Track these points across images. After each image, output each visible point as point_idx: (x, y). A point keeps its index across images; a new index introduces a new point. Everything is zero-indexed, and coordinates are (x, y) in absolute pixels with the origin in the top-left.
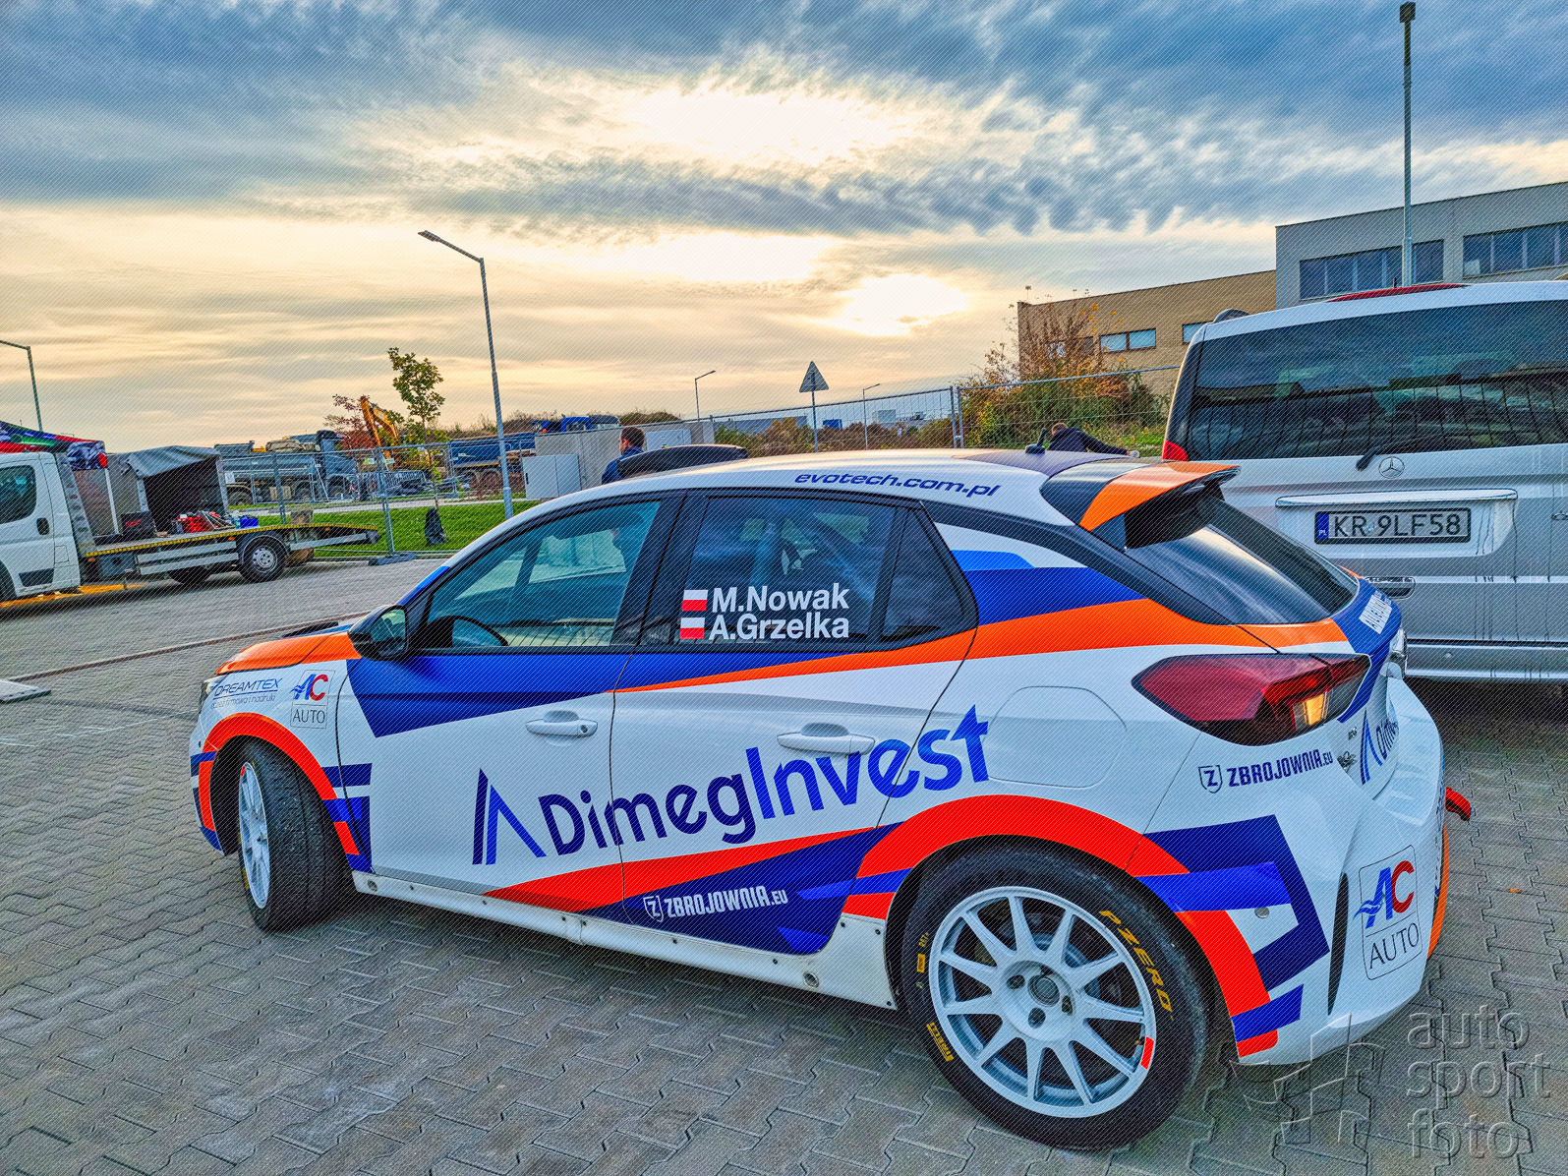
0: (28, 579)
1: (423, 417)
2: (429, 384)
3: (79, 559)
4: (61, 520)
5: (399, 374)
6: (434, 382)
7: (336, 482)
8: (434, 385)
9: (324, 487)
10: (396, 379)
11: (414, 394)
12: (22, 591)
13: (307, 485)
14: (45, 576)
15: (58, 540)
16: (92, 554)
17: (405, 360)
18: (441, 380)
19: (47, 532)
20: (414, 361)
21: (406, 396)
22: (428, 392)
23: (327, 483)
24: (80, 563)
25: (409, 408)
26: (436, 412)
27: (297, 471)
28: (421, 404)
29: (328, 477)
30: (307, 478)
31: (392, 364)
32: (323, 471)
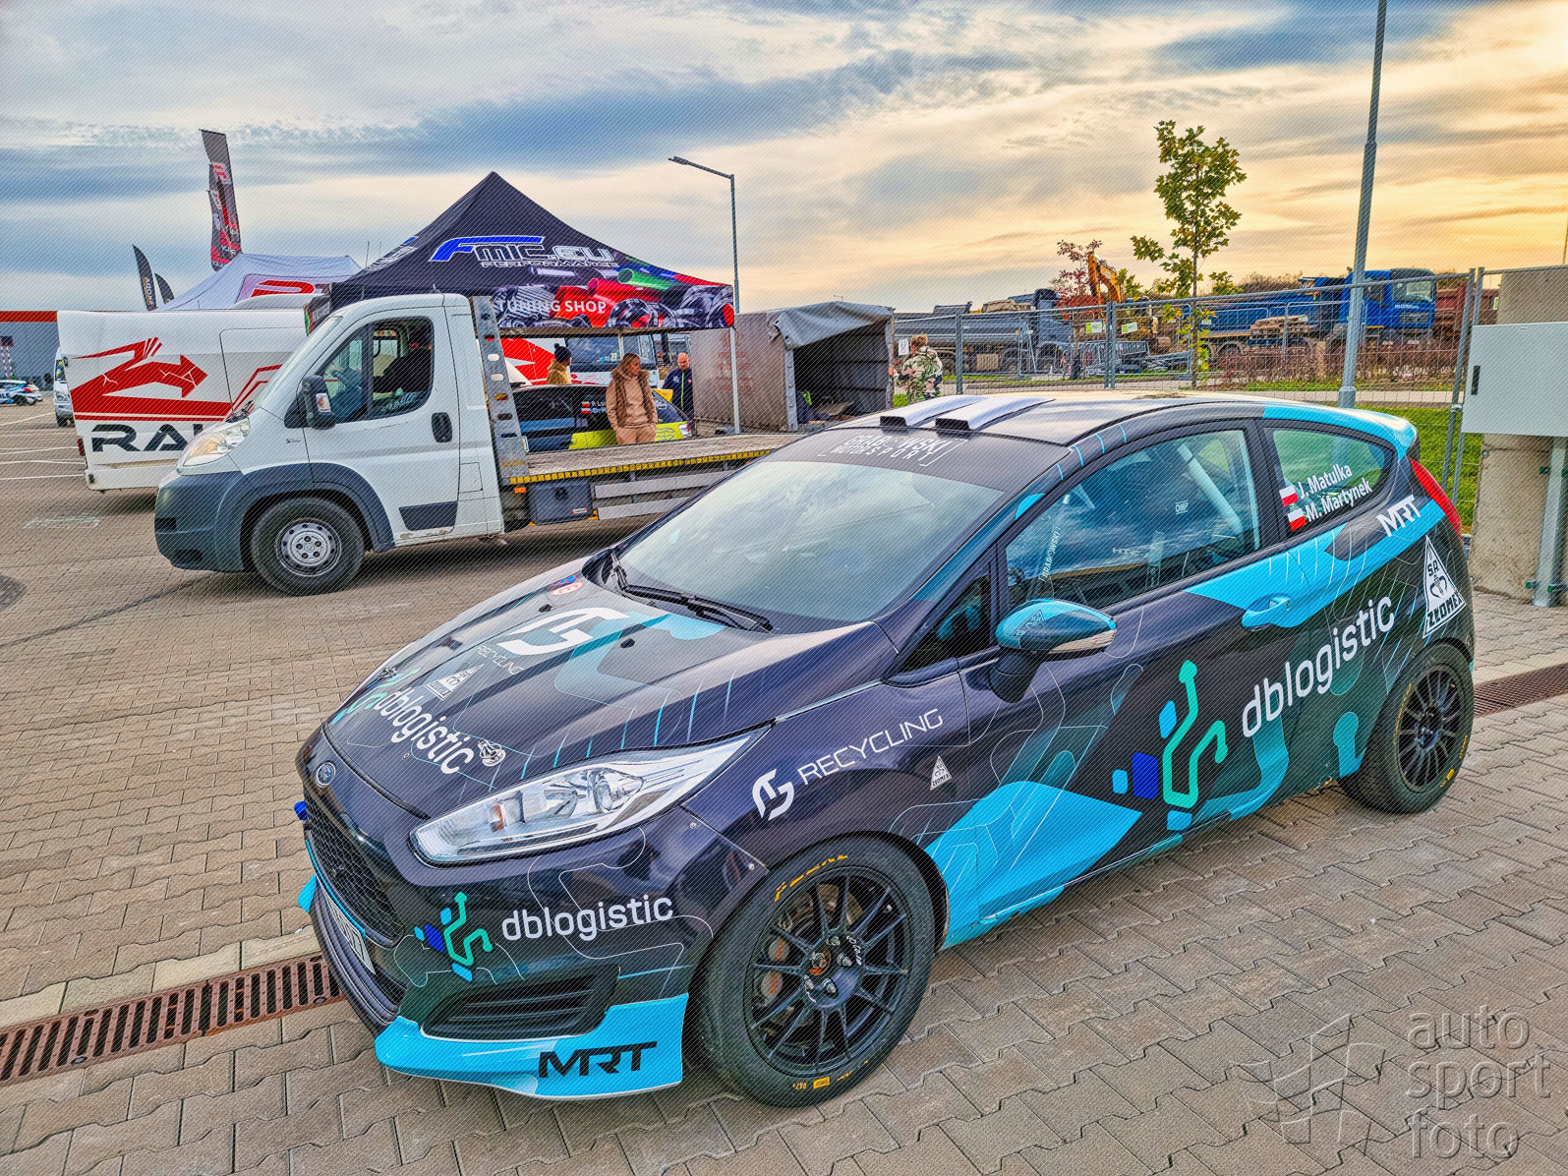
0: (415, 517)
1: (1196, 250)
2: (1217, 184)
3: (500, 487)
4: (473, 418)
5: (1168, 168)
6: (1228, 182)
7: (1048, 351)
8: (1228, 189)
9: (1033, 358)
10: (1161, 179)
11: (1189, 207)
12: (404, 537)
13: (1015, 354)
14: (444, 514)
15: (466, 453)
16: (520, 481)
17: (1182, 142)
18: (1241, 177)
19: (449, 439)
20: (1200, 144)
21: (1175, 210)
22: (1215, 202)
23: (1038, 352)
24: (500, 491)
25: (1174, 233)
26: (1221, 239)
27: (1006, 337)
28: (1197, 224)
29: (1040, 345)
30: (1016, 345)
31: (1159, 151)
32: (1035, 338)
